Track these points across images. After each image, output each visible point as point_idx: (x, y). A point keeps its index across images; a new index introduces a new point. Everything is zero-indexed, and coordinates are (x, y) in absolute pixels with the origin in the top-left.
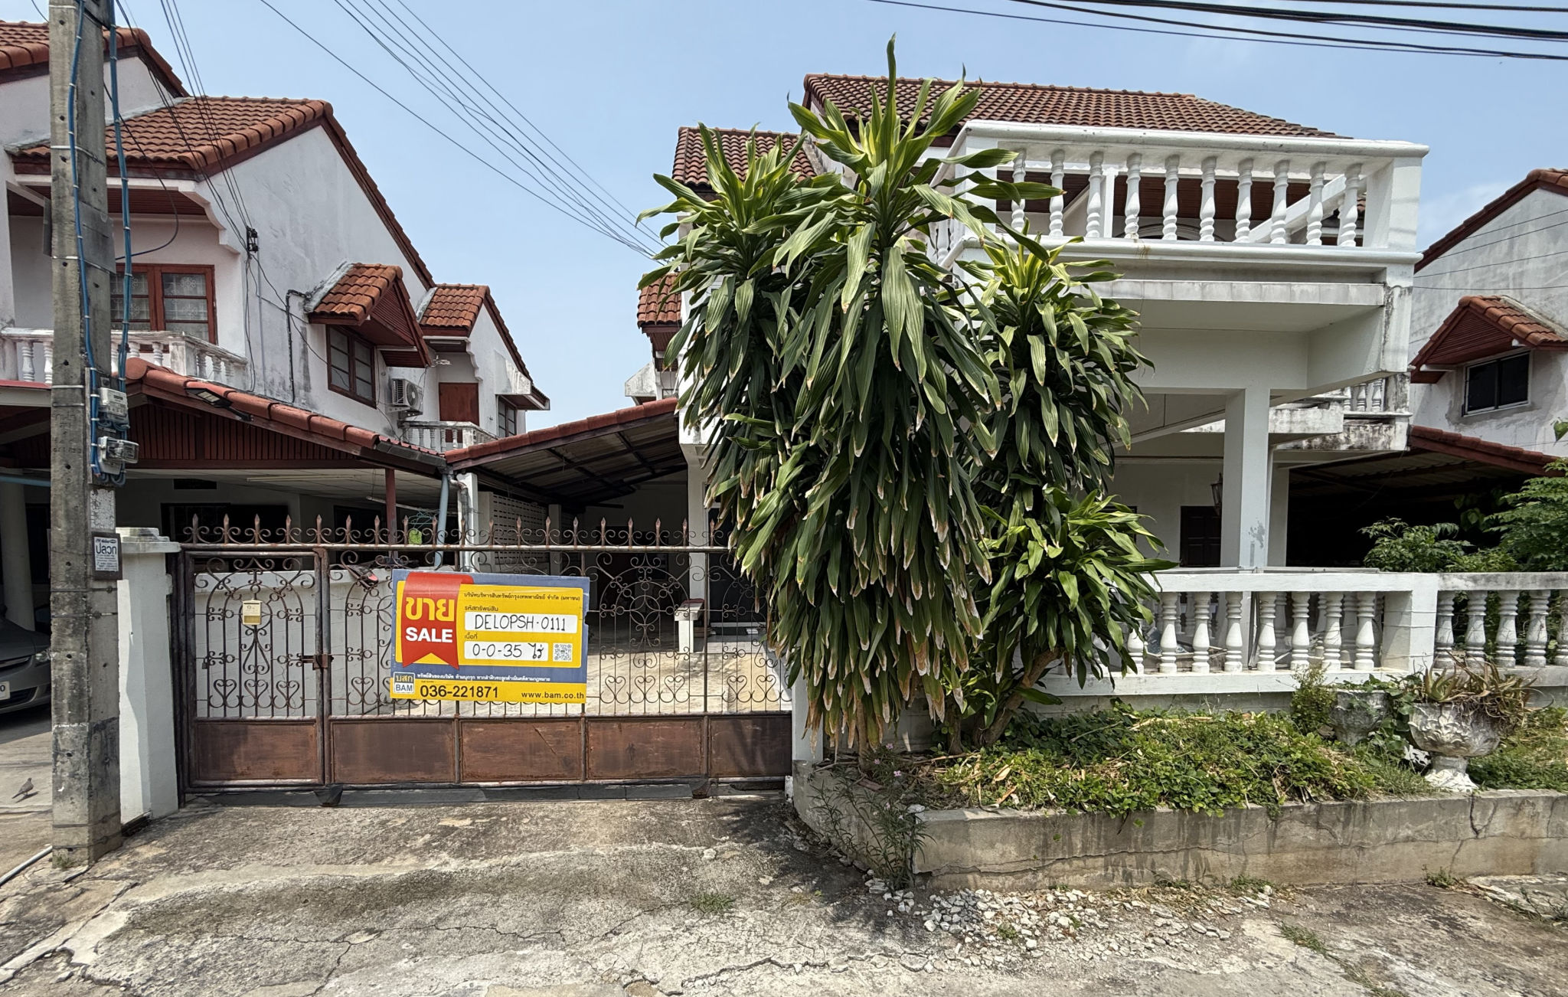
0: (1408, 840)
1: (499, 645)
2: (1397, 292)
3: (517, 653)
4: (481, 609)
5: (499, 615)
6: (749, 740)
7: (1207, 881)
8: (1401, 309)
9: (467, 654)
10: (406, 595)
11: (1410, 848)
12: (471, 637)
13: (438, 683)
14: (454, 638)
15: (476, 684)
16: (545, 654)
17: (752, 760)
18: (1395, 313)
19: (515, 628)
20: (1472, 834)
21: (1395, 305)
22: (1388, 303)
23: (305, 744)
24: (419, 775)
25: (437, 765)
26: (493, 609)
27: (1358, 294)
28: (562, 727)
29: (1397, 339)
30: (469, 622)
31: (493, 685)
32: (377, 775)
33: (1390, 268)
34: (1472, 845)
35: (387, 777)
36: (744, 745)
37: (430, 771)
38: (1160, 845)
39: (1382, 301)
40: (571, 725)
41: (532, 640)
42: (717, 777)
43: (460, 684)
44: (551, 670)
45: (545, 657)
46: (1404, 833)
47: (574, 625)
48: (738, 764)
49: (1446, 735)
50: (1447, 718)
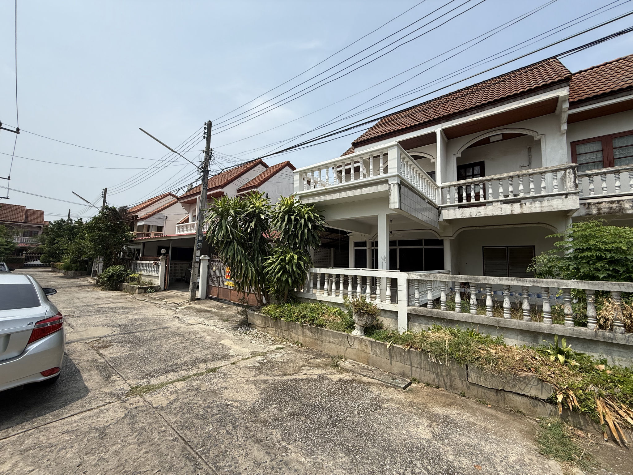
0: (333, 343)
2: (392, 185)
7: (292, 340)
8: (394, 189)
11: (334, 345)
18: (392, 191)
20: (349, 346)
21: (392, 189)
22: (390, 189)
25: (228, 297)
27: (381, 188)
29: (394, 199)
33: (389, 179)
34: (350, 349)
39: (388, 188)
46: (332, 340)
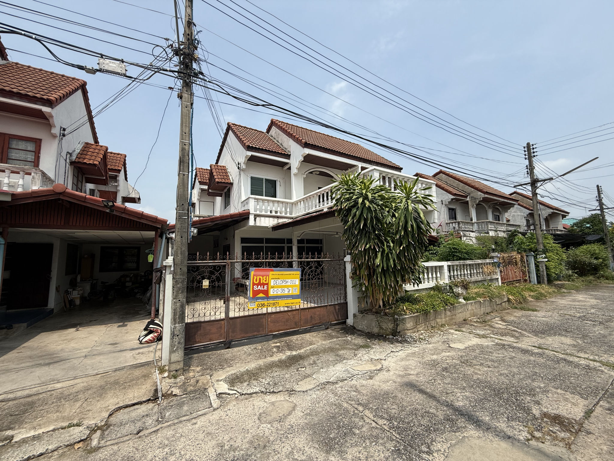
1: (280, 289)
3: (284, 291)
4: (275, 279)
5: (280, 280)
6: (337, 311)
7: (438, 325)
9: (271, 293)
10: (254, 276)
11: (460, 314)
12: (272, 287)
13: (262, 303)
14: (268, 288)
15: (273, 302)
16: (291, 291)
17: (338, 317)
19: (284, 284)
20: (467, 310)
23: (221, 327)
24: (255, 333)
25: (261, 329)
26: (279, 279)
28: (294, 312)
30: (272, 283)
31: (277, 302)
32: (243, 335)
34: (467, 312)
35: (246, 336)
36: (336, 312)
37: (259, 331)
38: (431, 319)
40: (297, 311)
41: (287, 287)
42: (331, 322)
43: (269, 302)
44: (292, 295)
45: (291, 292)
46: (460, 311)
47: (297, 282)
48: (335, 318)
49: (460, 292)
50: (460, 289)
